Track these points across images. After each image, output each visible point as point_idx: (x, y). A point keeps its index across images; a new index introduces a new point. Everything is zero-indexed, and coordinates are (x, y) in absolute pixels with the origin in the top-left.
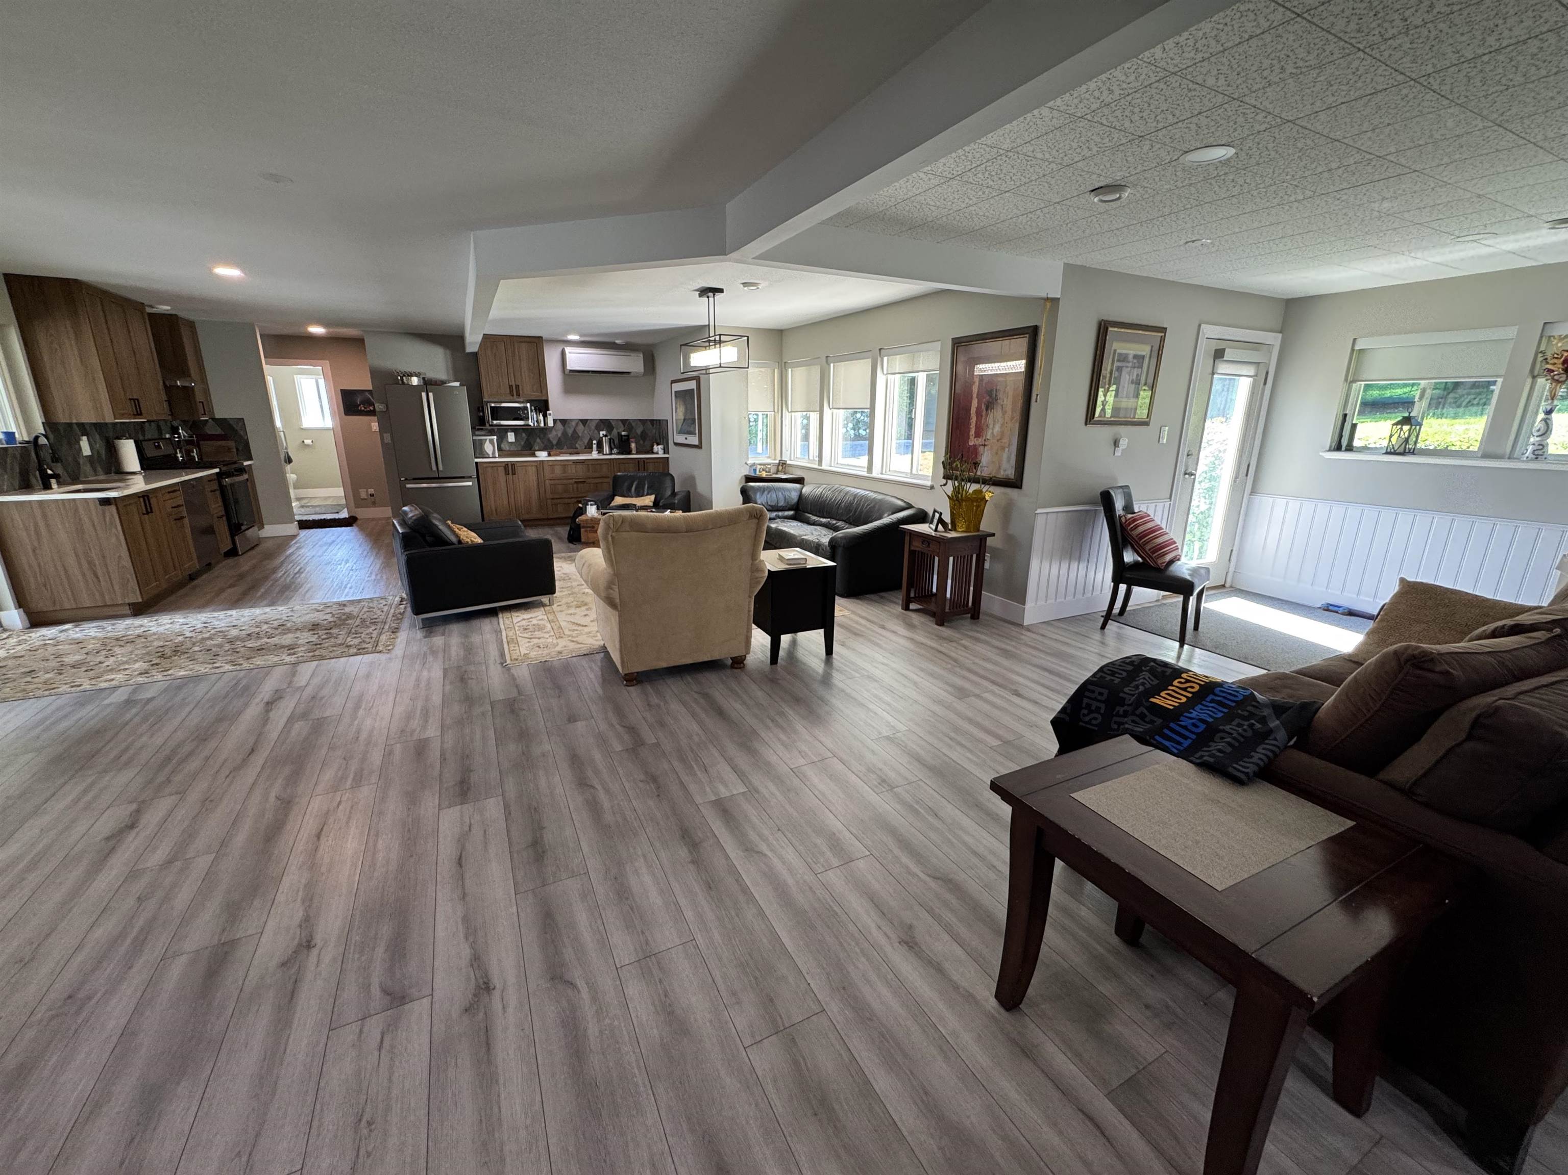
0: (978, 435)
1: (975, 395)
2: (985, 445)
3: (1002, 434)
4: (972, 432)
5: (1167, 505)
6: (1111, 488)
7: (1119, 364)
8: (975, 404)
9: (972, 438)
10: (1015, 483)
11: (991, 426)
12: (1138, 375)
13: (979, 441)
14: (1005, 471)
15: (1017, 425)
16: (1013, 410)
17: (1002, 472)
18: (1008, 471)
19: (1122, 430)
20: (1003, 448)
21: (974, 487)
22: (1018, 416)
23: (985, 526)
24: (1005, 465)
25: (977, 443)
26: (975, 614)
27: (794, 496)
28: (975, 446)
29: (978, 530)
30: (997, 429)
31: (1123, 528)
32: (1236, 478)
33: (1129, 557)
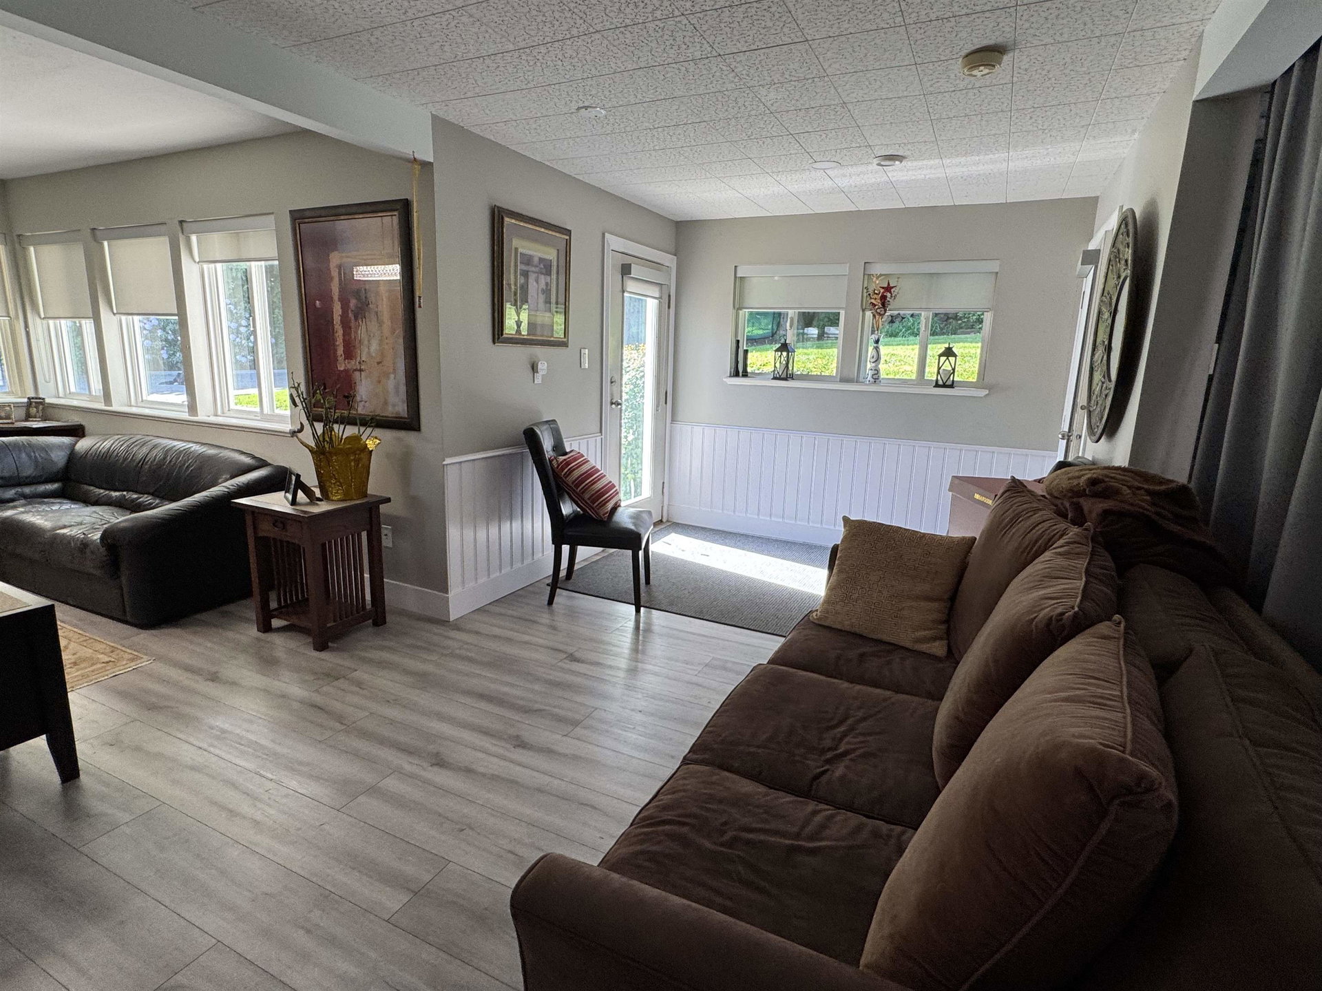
0: (349, 355)
1: (336, 297)
2: (361, 370)
3: (382, 353)
4: (340, 351)
5: (599, 439)
6: (535, 424)
7: (524, 268)
8: (337, 310)
9: (341, 359)
10: (410, 423)
11: (366, 342)
12: (547, 284)
13: (352, 365)
14: (394, 406)
15: (401, 341)
16: (392, 319)
17: (390, 408)
18: (397, 406)
19: (538, 351)
20: (387, 375)
21: (351, 431)
22: (400, 331)
23: (374, 487)
24: (393, 399)
25: (349, 366)
26: (378, 616)
27: (59, 458)
28: (346, 371)
29: (365, 495)
30: (374, 346)
31: (556, 476)
32: (657, 406)
33: (567, 509)
